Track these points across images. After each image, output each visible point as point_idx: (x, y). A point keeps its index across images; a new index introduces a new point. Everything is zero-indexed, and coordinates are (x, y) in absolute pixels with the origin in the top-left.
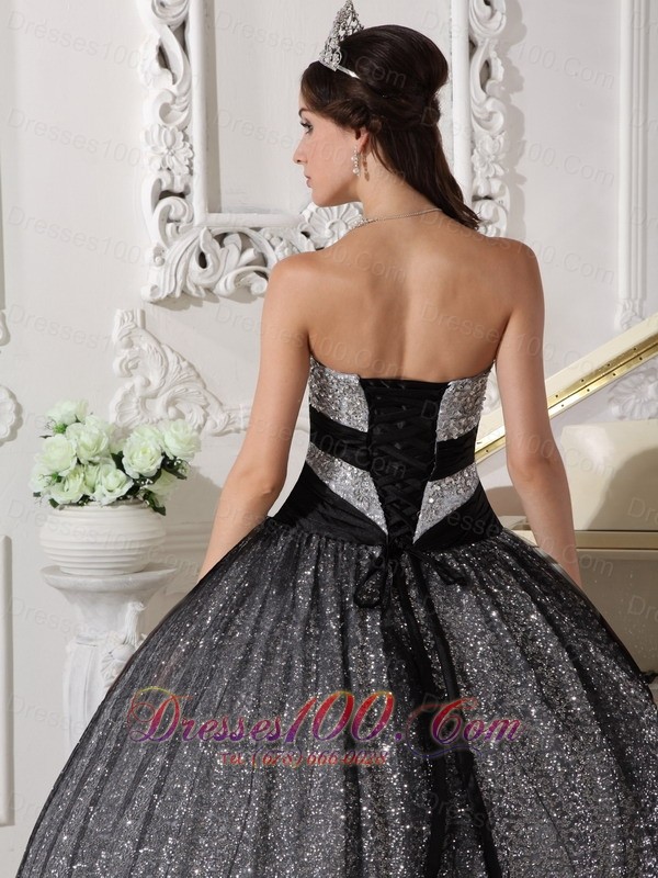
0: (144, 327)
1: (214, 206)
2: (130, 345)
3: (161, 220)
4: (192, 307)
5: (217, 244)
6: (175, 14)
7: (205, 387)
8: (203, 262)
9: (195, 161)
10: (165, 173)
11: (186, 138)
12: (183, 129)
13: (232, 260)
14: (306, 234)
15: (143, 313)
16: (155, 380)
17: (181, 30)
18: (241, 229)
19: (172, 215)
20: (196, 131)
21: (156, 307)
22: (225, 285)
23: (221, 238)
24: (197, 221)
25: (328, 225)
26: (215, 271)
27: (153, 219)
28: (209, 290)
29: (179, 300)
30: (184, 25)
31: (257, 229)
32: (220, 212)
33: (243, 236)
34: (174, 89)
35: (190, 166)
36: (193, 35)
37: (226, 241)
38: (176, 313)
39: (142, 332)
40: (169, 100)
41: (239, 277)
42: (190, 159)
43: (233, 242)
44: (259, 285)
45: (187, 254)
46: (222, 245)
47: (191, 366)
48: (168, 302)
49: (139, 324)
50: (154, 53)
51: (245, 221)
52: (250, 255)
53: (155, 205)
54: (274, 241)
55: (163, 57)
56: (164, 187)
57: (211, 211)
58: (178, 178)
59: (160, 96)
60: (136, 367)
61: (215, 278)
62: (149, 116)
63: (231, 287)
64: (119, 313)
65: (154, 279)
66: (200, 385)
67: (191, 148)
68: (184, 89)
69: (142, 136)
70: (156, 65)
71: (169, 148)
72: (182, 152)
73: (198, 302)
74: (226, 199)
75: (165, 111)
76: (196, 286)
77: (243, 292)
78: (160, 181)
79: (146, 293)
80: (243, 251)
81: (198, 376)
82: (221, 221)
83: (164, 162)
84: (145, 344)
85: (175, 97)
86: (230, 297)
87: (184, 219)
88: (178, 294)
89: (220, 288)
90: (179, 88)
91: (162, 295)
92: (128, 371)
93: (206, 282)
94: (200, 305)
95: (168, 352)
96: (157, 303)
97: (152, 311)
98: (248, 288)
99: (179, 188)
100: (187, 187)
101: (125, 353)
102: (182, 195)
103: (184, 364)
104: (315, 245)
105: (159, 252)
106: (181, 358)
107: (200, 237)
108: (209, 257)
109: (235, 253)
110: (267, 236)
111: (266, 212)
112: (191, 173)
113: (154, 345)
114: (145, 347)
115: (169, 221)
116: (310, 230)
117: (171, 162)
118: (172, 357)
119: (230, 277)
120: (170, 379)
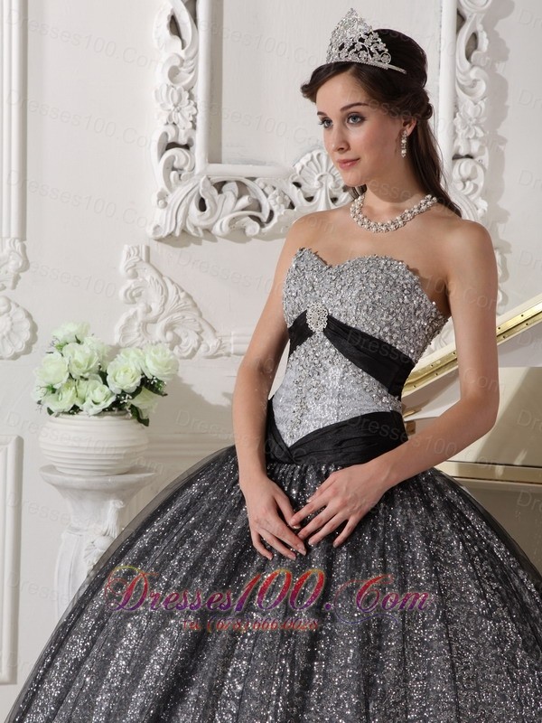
0: (148, 261)
1: (214, 157)
2: (135, 275)
3: (166, 168)
4: (192, 245)
5: (215, 191)
7: (201, 315)
8: (202, 206)
9: (198, 117)
10: (171, 127)
11: (191, 97)
12: (189, 90)
13: (228, 206)
14: (298, 185)
15: (148, 249)
16: (156, 308)
17: (193, 2)
18: (238, 178)
19: (176, 165)
20: (201, 91)
21: (160, 244)
22: (221, 227)
23: (220, 186)
24: (198, 170)
25: (317, 177)
26: (212, 215)
27: (159, 167)
28: (207, 231)
29: (180, 238)
31: (253, 179)
32: (219, 163)
33: (240, 183)
34: (182, 53)
35: (193, 122)
37: (224, 188)
38: (178, 250)
39: (146, 266)
40: (177, 63)
41: (234, 220)
42: (194, 116)
43: (230, 190)
44: (252, 228)
45: (188, 199)
46: (220, 192)
47: (189, 296)
48: (169, 239)
49: (144, 258)
50: (166, 20)
51: (242, 171)
52: (244, 201)
53: (161, 155)
54: (268, 190)
55: (174, 24)
56: (170, 140)
57: (210, 162)
58: (182, 132)
59: (170, 60)
60: (139, 295)
61: (211, 221)
62: (160, 78)
63: (226, 228)
64: (126, 247)
65: (160, 219)
66: (196, 314)
67: (196, 106)
68: (191, 54)
69: (152, 94)
70: (168, 32)
71: (175, 106)
72: (187, 110)
73: (198, 241)
74: (226, 151)
75: (174, 73)
76: (195, 227)
77: (237, 233)
78: (166, 134)
79: (150, 231)
80: (239, 197)
81: (195, 305)
82: (221, 170)
83: (170, 118)
84: (148, 275)
85: (182, 61)
86: (226, 237)
87: (186, 168)
88: (178, 233)
89: (216, 230)
90: (186, 53)
91: (164, 234)
92: (132, 299)
93: (204, 224)
94: (199, 243)
95: (169, 284)
96: (160, 240)
97: (156, 247)
98: (243, 230)
99: (183, 141)
100: (190, 140)
101: (130, 283)
102: (187, 147)
103: (182, 295)
104: (305, 194)
105: (162, 197)
106: (179, 289)
107: (199, 183)
108: (207, 202)
109: (232, 199)
110: (262, 185)
112: (194, 127)
113: (156, 276)
114: (148, 279)
115: (174, 169)
116: (301, 181)
117: (177, 117)
118: (172, 289)
119: (226, 220)
120: (168, 307)
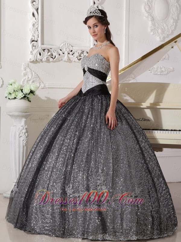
0: (28, 67)
1: (43, 44)
2: (25, 70)
3: (32, 46)
4: (38, 63)
5: (43, 51)
6: (36, 7)
7: (40, 79)
8: (40, 54)
9: (39, 35)
10: (33, 37)
11: (37, 30)
12: (37, 29)
13: (46, 54)
14: (61, 50)
15: (28, 64)
16: (30, 77)
17: (37, 10)
18: (48, 48)
19: (34, 45)
20: (39, 29)
21: (31, 63)
22: (44, 59)
23: (44, 50)
24: (39, 47)
25: (65, 48)
26: (42, 56)
27: (30, 46)
28: (41, 60)
29: (35, 62)
30: (38, 9)
31: (51, 49)
32: (44, 45)
33: (48, 50)
34: (35, 21)
35: (38, 36)
36: (39, 11)
37: (45, 51)
38: (35, 64)
39: (28, 68)
40: (34, 23)
41: (47, 58)
42: (38, 34)
43: (46, 51)
44: (51, 59)
45: (37, 53)
46: (44, 51)
47: (37, 75)
48: (33, 62)
49: (27, 66)
50: (32, 14)
51: (49, 47)
52: (49, 53)
53: (31, 43)
54: (54, 51)
55: (33, 14)
56: (33, 40)
57: (42, 45)
58: (36, 38)
59: (33, 22)
60: (26, 74)
61: (43, 58)
62: (30, 26)
63: (45, 59)
64: (23, 64)
65: (31, 57)
66: (39, 79)
67: (38, 32)
68: (37, 21)
69: (29, 29)
70: (32, 16)
71: (34, 32)
72: (37, 33)
73: (39, 62)
74: (45, 42)
75: (33, 25)
76: (39, 59)
77: (48, 61)
78: (32, 38)
79: (29, 60)
80: (48, 53)
81: (39, 77)
82: (44, 47)
83: (33, 35)
84: (28, 70)
85: (36, 22)
86: (45, 62)
87: (37, 46)
88: (35, 60)
89: (43, 60)
90: (36, 21)
91: (32, 60)
92: (25, 75)
93: (41, 58)
94: (39, 63)
95: (33, 72)
96: (31, 62)
97: (30, 64)
98: (49, 60)
99: (36, 40)
100: (37, 40)
101: (24, 72)
102: (36, 41)
103: (36, 74)
104: (62, 52)
105: (31, 52)
106: (35, 73)
107: (39, 49)
108: (41, 54)
109: (47, 53)
110: (53, 50)
111: (53, 45)
112: (38, 37)
113: (30, 70)
114: (28, 71)
115: (34, 46)
116: (62, 49)
117: (34, 35)
118: (33, 73)
119: (45, 57)
120: (33, 77)
